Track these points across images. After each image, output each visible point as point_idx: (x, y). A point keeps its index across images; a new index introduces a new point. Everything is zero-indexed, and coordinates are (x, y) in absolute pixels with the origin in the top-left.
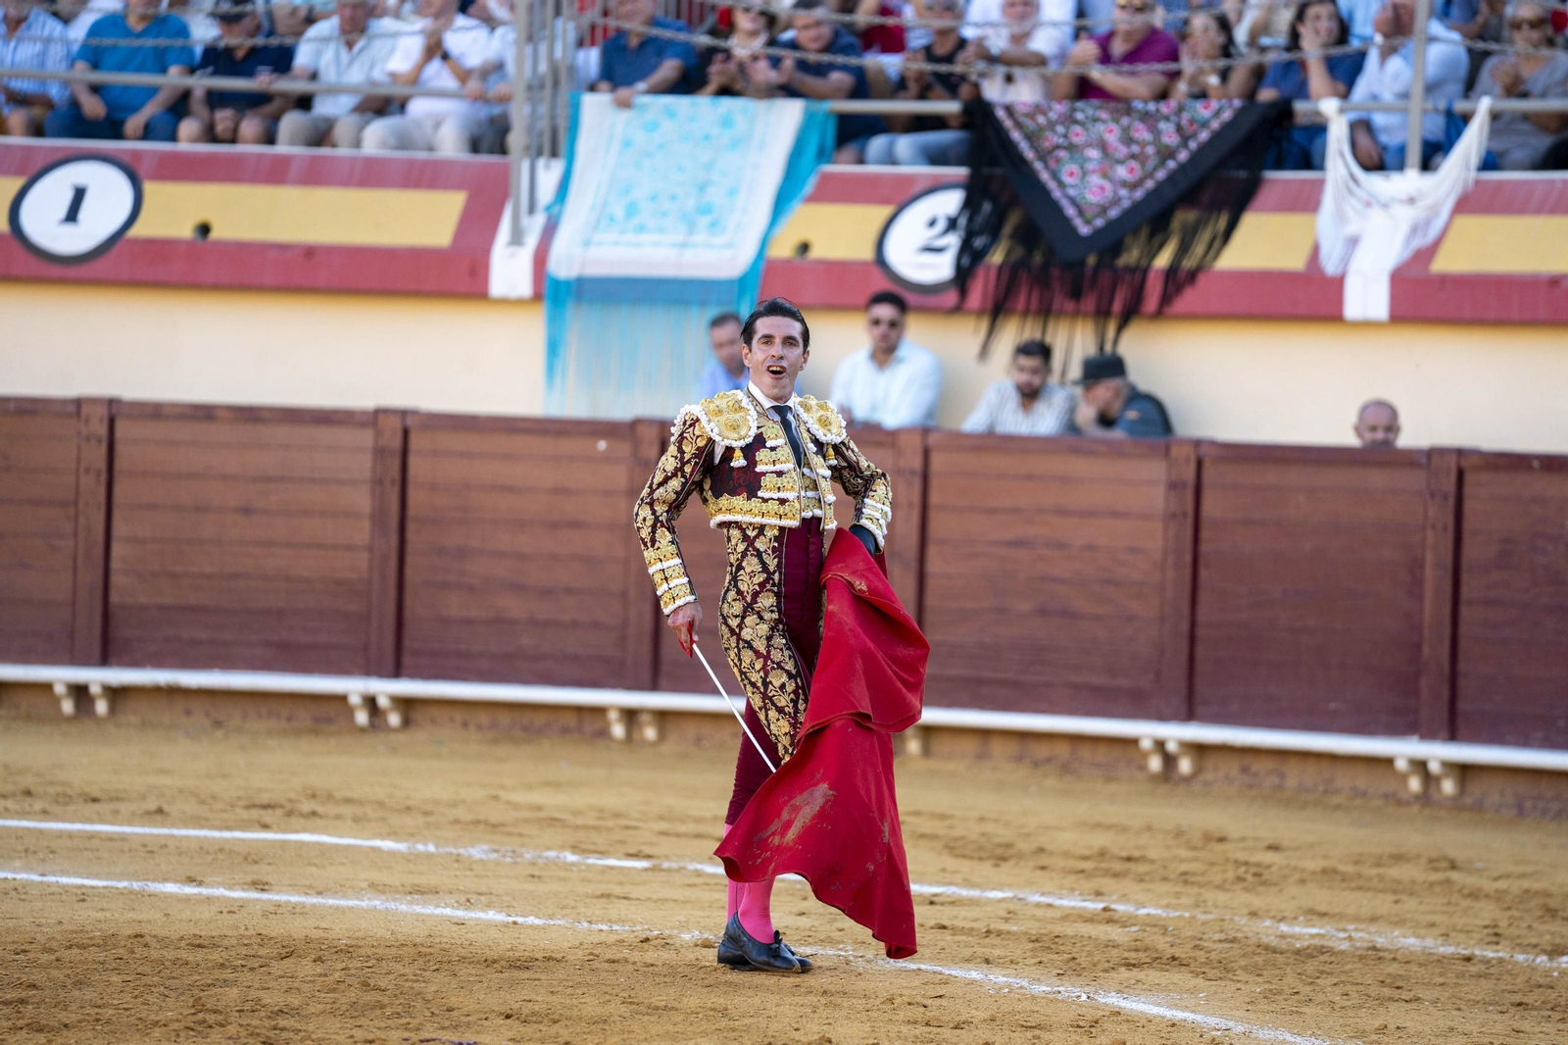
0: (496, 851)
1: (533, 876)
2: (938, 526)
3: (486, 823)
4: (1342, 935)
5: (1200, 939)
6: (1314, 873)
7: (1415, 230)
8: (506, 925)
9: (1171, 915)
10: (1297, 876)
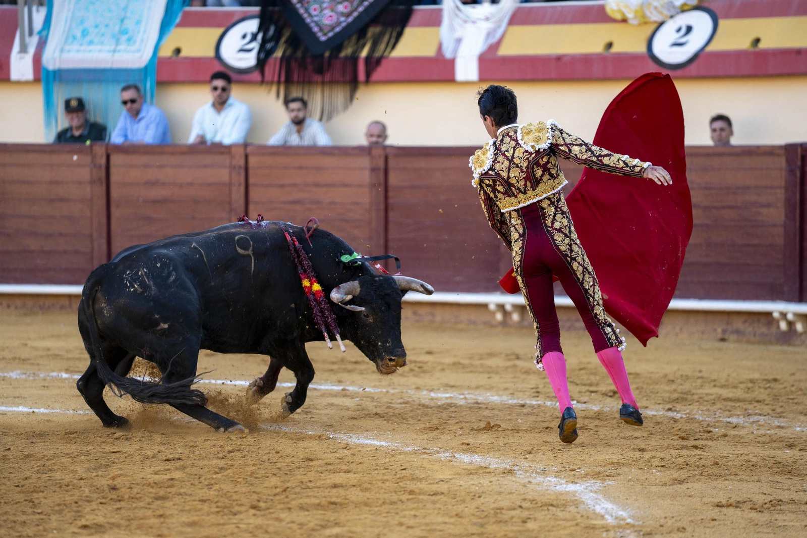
0: (25, 374)
1: (44, 387)
2: (254, 194)
3: (20, 359)
4: (462, 397)
5: (391, 403)
6: (449, 365)
7: (489, 35)
8: (28, 414)
9: (376, 391)
10: (440, 367)
